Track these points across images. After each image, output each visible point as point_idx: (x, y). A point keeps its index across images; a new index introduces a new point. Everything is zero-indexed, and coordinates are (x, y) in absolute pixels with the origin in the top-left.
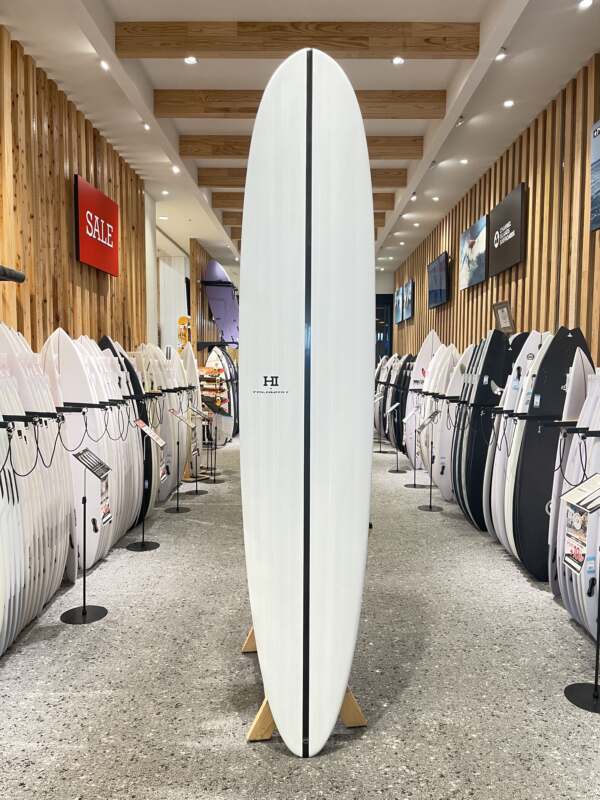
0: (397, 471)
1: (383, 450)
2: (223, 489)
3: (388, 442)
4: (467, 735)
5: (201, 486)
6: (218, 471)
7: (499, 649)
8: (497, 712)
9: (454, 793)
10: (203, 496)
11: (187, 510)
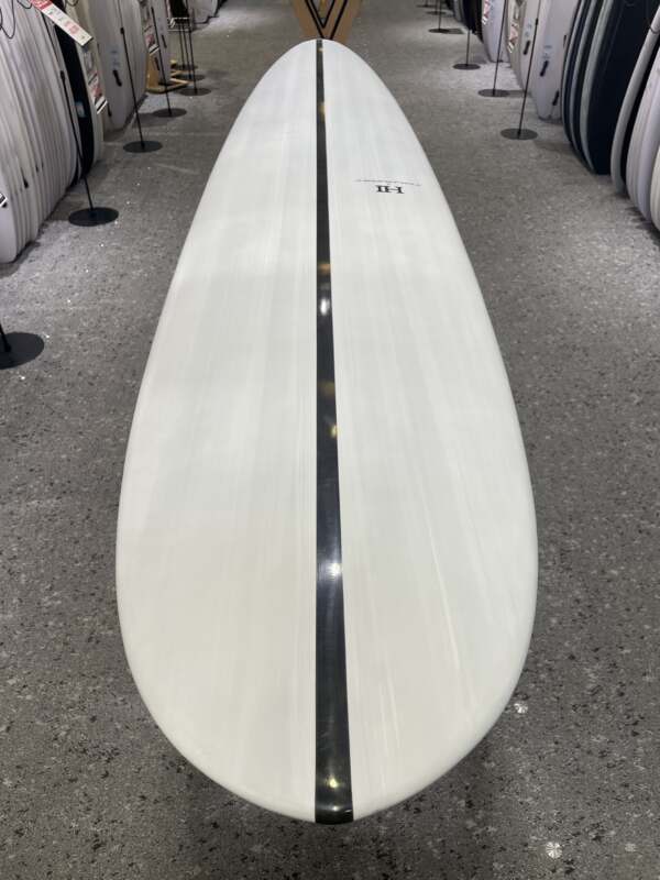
0: (467, 66)
1: (442, 27)
2: (209, 103)
3: (448, 12)
4: (603, 572)
5: (176, 101)
6: (199, 71)
7: (637, 399)
8: (645, 524)
9: (594, 692)
10: (180, 118)
11: (156, 146)
